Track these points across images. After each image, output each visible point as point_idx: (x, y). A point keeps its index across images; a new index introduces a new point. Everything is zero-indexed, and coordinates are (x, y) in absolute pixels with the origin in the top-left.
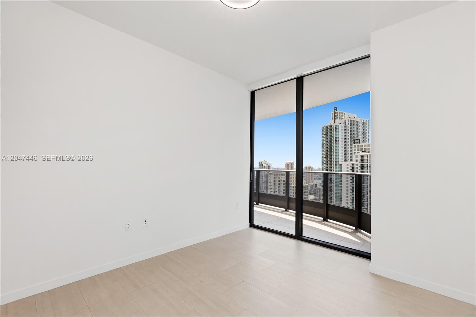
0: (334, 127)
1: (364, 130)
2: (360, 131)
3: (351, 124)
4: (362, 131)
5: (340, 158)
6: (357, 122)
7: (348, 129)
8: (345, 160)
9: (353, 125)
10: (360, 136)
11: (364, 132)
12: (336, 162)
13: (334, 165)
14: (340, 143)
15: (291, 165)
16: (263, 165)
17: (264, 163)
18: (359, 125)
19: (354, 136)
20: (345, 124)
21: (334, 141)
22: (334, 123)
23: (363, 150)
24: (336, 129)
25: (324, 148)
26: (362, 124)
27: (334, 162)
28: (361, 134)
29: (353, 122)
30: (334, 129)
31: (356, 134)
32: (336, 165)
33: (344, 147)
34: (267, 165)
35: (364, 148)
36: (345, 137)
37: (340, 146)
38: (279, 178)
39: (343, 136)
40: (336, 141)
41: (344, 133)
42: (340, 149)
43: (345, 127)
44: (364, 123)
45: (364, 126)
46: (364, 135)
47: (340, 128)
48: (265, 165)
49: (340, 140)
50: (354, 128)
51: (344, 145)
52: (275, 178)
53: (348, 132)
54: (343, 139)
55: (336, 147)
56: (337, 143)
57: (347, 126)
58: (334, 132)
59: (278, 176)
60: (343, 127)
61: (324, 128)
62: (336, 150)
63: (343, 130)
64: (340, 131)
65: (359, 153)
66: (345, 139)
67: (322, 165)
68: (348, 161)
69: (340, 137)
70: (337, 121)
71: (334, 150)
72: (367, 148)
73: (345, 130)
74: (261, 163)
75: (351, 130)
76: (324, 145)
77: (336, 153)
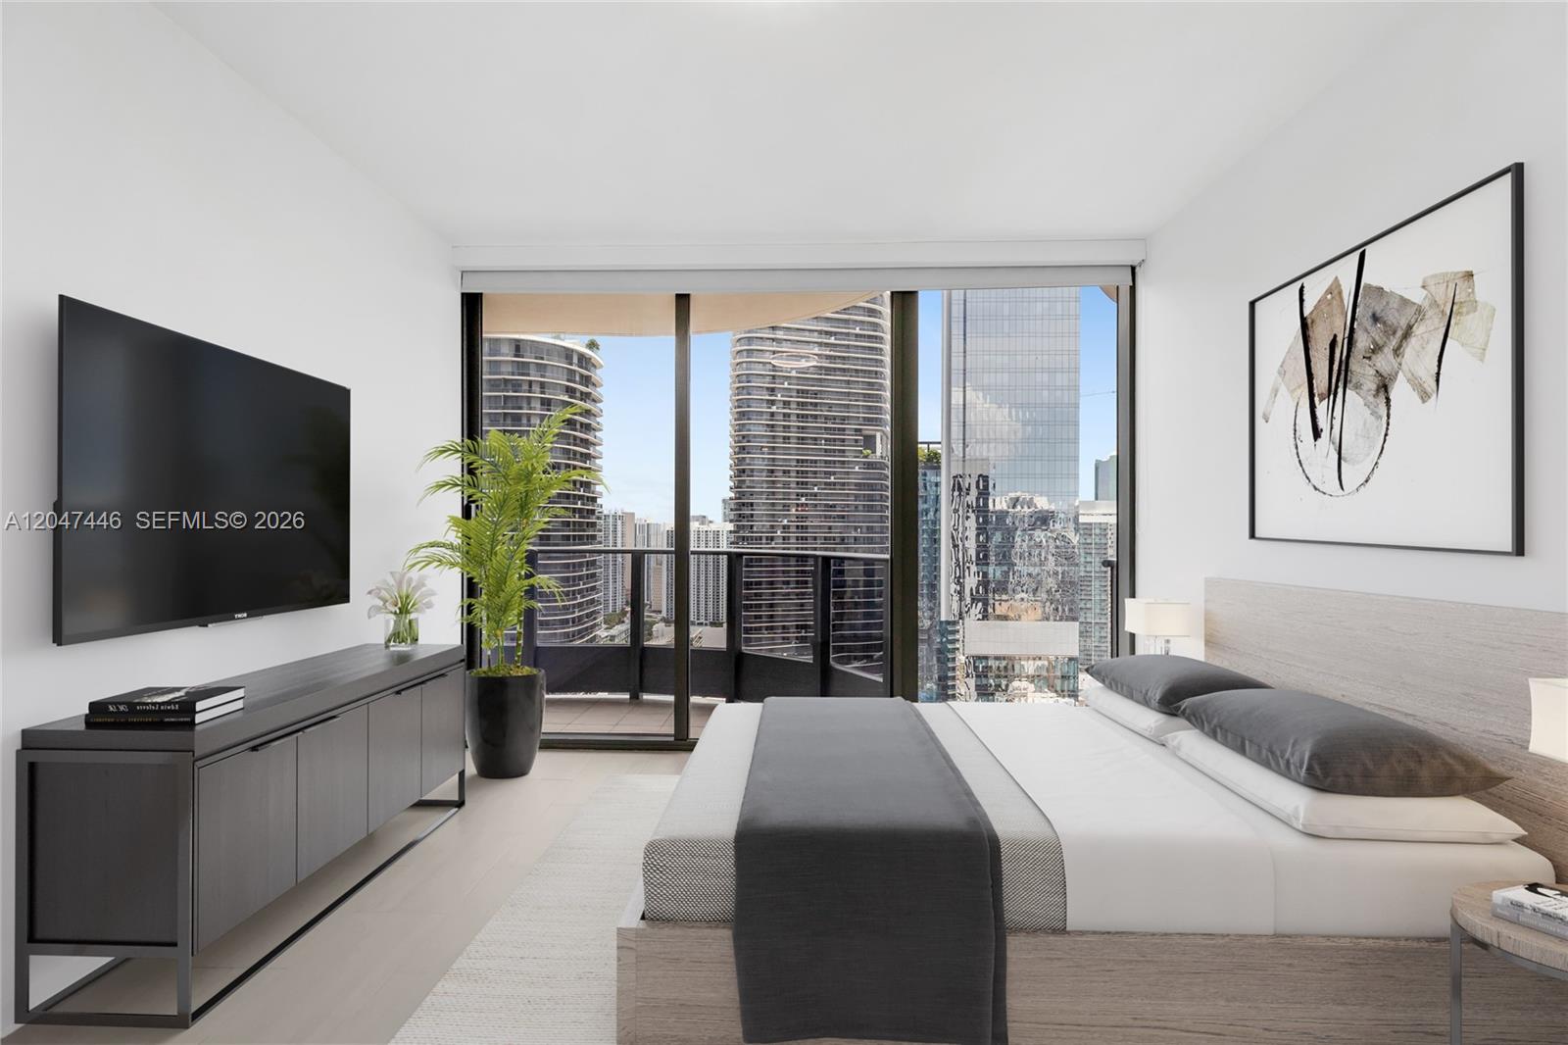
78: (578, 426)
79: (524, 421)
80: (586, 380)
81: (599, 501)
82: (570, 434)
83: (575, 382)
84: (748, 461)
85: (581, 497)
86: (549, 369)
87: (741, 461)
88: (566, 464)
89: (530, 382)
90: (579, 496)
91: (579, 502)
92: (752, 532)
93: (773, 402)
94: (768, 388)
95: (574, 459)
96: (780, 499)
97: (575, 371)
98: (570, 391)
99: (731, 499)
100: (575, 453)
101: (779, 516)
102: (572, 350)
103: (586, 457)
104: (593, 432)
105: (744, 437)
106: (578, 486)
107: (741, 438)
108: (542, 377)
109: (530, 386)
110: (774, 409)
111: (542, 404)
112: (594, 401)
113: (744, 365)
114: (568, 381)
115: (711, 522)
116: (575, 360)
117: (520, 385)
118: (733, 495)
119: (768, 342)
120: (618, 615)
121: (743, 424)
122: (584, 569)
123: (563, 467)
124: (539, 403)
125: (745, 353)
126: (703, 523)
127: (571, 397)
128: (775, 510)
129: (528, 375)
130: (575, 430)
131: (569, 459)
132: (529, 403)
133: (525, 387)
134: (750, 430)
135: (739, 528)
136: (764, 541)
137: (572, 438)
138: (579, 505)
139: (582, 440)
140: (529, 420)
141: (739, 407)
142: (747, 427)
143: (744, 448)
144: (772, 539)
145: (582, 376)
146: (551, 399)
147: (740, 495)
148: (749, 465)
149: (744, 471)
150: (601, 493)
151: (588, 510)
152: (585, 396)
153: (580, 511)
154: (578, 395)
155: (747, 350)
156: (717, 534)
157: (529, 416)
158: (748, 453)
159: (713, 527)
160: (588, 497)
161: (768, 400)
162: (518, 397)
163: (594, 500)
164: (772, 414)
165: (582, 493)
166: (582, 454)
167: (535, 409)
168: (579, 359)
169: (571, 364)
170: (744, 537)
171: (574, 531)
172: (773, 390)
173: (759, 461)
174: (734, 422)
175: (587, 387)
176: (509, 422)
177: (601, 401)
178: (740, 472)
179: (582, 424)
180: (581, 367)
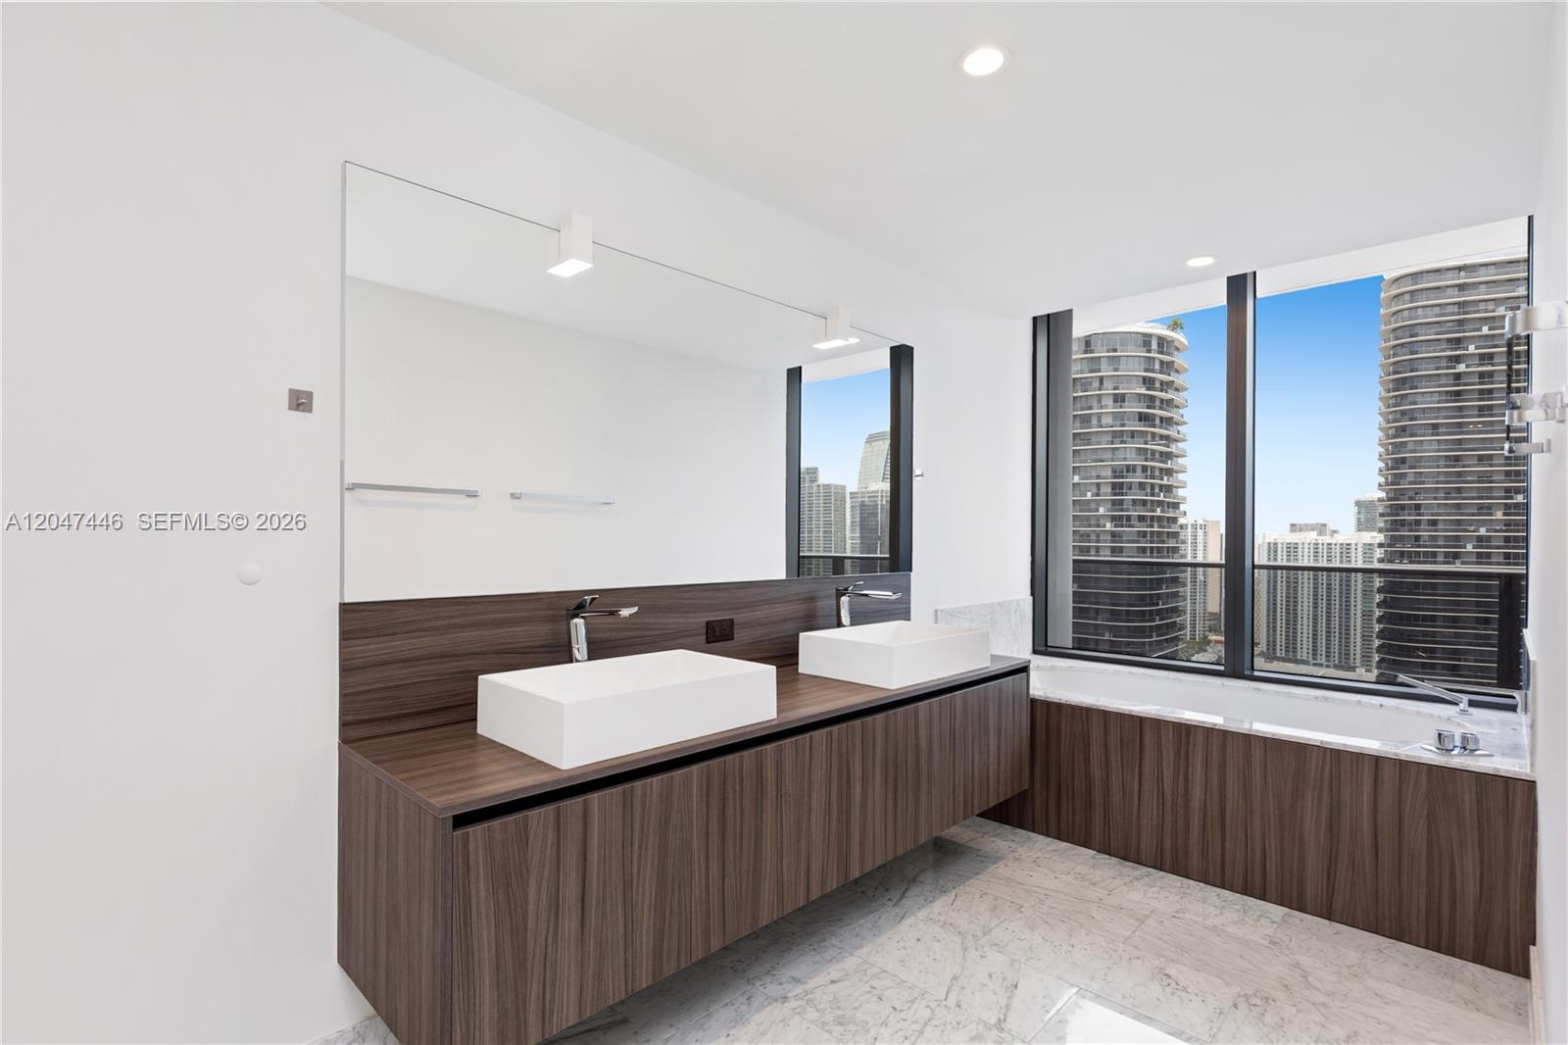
78: (1157, 422)
79: (1094, 421)
80: (1167, 367)
81: (1182, 507)
82: (1147, 432)
83: (1153, 371)
84: (1410, 446)
85: (1160, 503)
86: (1123, 360)
87: (1399, 447)
88: (1143, 466)
89: (1101, 379)
90: (1158, 501)
91: (1159, 509)
92: (1419, 546)
93: (1458, 359)
94: (1449, 340)
95: (1152, 460)
96: (1473, 498)
97: (1154, 358)
98: (1148, 382)
99: (1380, 500)
100: (1153, 452)
101: (1471, 523)
102: (1150, 336)
103: (1168, 456)
104: (1175, 426)
105: (1403, 413)
106: (1157, 490)
107: (1399, 416)
108: (1116, 370)
109: (1101, 383)
110: (1461, 368)
111: (1115, 401)
112: (1177, 390)
113: (1406, 314)
114: (1146, 370)
115: (1335, 532)
116: (1154, 346)
117: (1091, 383)
118: (1383, 495)
119: (1450, 274)
120: (1197, 643)
121: (1402, 396)
122: (1164, 587)
123: (1139, 469)
124: (1112, 400)
125: (1407, 297)
126: (1321, 533)
127: (1148, 389)
128: (1462, 514)
129: (1099, 371)
130: (1154, 427)
131: (1146, 460)
132: (1099, 402)
133: (1096, 384)
134: (1415, 403)
135: (1393, 541)
136: (1440, 558)
137: (1149, 435)
138: (1159, 512)
139: (1162, 437)
140: (1099, 421)
141: (1395, 373)
142: (1411, 399)
143: (1404, 429)
144: (1456, 556)
145: (1162, 362)
146: (1125, 394)
147: (1398, 494)
148: (1415, 451)
149: (1403, 461)
150: (1185, 499)
151: (1168, 518)
152: (1166, 386)
153: (1160, 519)
154: (1157, 385)
155: (1411, 292)
156: (1346, 548)
157: (1099, 416)
158: (1412, 436)
159: (1340, 539)
160: (1169, 503)
161: (1450, 358)
162: (1087, 396)
163: (1175, 506)
164: (1458, 376)
165: (1162, 498)
166: (1161, 453)
167: (1106, 407)
168: (1159, 344)
169: (1149, 351)
170: (1402, 553)
171: (1152, 542)
172: (1458, 341)
173: (1428, 447)
174: (1384, 394)
175: (1170, 375)
176: (1078, 424)
177: (1186, 389)
178: (1396, 464)
179: (1162, 419)
180: (1162, 353)
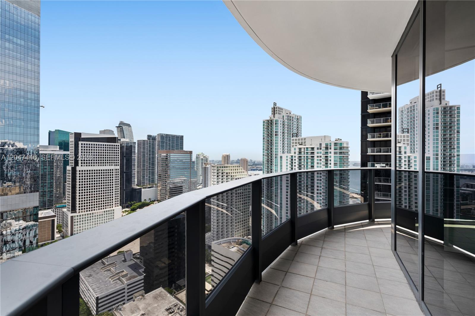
0: (274, 121)
1: (297, 125)
2: (295, 126)
3: (288, 119)
4: (296, 126)
5: (279, 150)
6: (293, 117)
7: (286, 123)
8: (283, 152)
9: (289, 120)
10: (295, 131)
11: (297, 127)
12: (276, 155)
13: (274, 157)
14: (279, 136)
15: (228, 157)
16: (201, 157)
17: (201, 155)
18: (294, 120)
19: (290, 131)
20: (283, 119)
21: (274, 135)
22: (274, 117)
23: (300, 144)
24: (276, 124)
25: (265, 141)
26: (296, 119)
27: (274, 154)
28: (295, 128)
29: (289, 118)
30: (274, 124)
31: (292, 129)
32: (276, 157)
33: (282, 141)
34: (204, 157)
35: (301, 142)
36: (283, 131)
37: (279, 139)
38: (222, 170)
39: (282, 130)
40: (276, 135)
41: (282, 127)
42: (279, 142)
43: (283, 121)
44: (297, 119)
45: (297, 122)
46: (297, 130)
47: (279, 123)
48: (202, 157)
49: (279, 133)
50: (290, 123)
51: (282, 138)
52: (218, 170)
53: (286, 126)
54: (282, 132)
55: (276, 140)
56: (277, 136)
57: (285, 121)
58: (274, 126)
59: (221, 169)
60: (282, 122)
61: (265, 122)
62: (276, 143)
63: (282, 124)
64: (279, 125)
65: (296, 146)
66: (283, 132)
67: (263, 157)
68: (285, 153)
69: (279, 131)
70: (276, 115)
71: (274, 143)
72: (303, 141)
73: (283, 124)
74: (198, 155)
75: (288, 125)
76: (265, 138)
77: (276, 146)
